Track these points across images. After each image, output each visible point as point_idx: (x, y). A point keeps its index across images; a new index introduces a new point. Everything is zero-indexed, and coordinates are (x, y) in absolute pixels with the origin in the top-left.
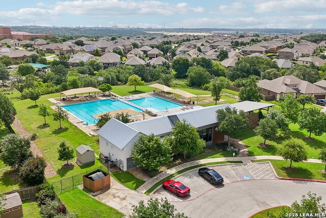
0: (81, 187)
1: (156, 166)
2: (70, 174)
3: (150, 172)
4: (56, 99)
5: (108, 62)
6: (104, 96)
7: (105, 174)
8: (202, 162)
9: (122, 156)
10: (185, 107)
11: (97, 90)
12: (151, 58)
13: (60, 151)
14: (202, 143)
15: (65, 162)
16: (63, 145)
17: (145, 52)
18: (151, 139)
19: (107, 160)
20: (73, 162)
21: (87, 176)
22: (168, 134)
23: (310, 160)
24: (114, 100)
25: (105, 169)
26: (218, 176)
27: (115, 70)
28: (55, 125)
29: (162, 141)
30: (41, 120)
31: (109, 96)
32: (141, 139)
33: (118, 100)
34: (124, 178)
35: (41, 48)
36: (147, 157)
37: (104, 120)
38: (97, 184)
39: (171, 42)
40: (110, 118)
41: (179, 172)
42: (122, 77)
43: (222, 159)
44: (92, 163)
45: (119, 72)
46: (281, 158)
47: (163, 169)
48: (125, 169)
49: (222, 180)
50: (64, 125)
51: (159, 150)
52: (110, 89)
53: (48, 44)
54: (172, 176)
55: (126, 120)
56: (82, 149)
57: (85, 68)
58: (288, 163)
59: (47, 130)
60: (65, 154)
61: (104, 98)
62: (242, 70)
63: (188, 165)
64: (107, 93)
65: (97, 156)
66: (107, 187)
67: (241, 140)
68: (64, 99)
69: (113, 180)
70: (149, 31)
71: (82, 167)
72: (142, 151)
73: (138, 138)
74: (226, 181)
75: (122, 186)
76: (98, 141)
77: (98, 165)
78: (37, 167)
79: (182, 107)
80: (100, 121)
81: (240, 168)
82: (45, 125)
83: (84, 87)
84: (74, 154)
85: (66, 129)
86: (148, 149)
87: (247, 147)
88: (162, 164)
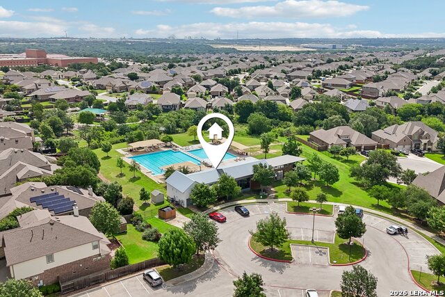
0: (157, 217)
1: (206, 204)
2: (148, 209)
3: (201, 208)
4: (123, 150)
5: (167, 104)
6: (166, 147)
7: (173, 209)
8: (239, 202)
9: (183, 198)
10: (238, 158)
11: (159, 142)
12: (214, 97)
13: (141, 194)
14: (238, 189)
15: (144, 202)
16: (143, 190)
17: (208, 87)
18: (202, 186)
19: (173, 201)
20: (149, 201)
21: (161, 209)
22: (216, 183)
23: (310, 201)
24: (176, 151)
25: (171, 205)
26: (246, 210)
27: (175, 116)
28: (131, 175)
29: (211, 188)
30: (119, 170)
31: (170, 147)
32: (196, 186)
33: (179, 152)
34: (185, 211)
35: (90, 84)
36: (200, 197)
37: (169, 172)
38: (168, 215)
39: (240, 70)
40: (174, 171)
41: (222, 209)
42: (182, 123)
43: (254, 201)
44: (163, 203)
45: (179, 118)
46: (291, 200)
47: (211, 206)
48: (185, 206)
49: (249, 213)
50: (137, 175)
51: (207, 193)
52: (171, 140)
53: (98, 78)
54: (217, 211)
55: (186, 172)
56: (156, 193)
57: (143, 112)
58: (296, 203)
59: (124, 178)
60: (144, 196)
61: (166, 149)
62: (308, 115)
63: (229, 204)
64: (169, 144)
65: (166, 198)
66: (174, 217)
67: (274, 187)
68: (131, 151)
69: (177, 213)
70: (216, 44)
71: (156, 205)
72: (196, 194)
73: (194, 185)
74: (251, 213)
75: (183, 216)
76: (166, 187)
77: (167, 203)
78: (129, 204)
79: (235, 159)
80: (167, 172)
81: (264, 206)
82: (122, 175)
83: (149, 139)
84: (150, 196)
85: (139, 178)
86: (201, 193)
87: (276, 192)
88: (211, 204)
